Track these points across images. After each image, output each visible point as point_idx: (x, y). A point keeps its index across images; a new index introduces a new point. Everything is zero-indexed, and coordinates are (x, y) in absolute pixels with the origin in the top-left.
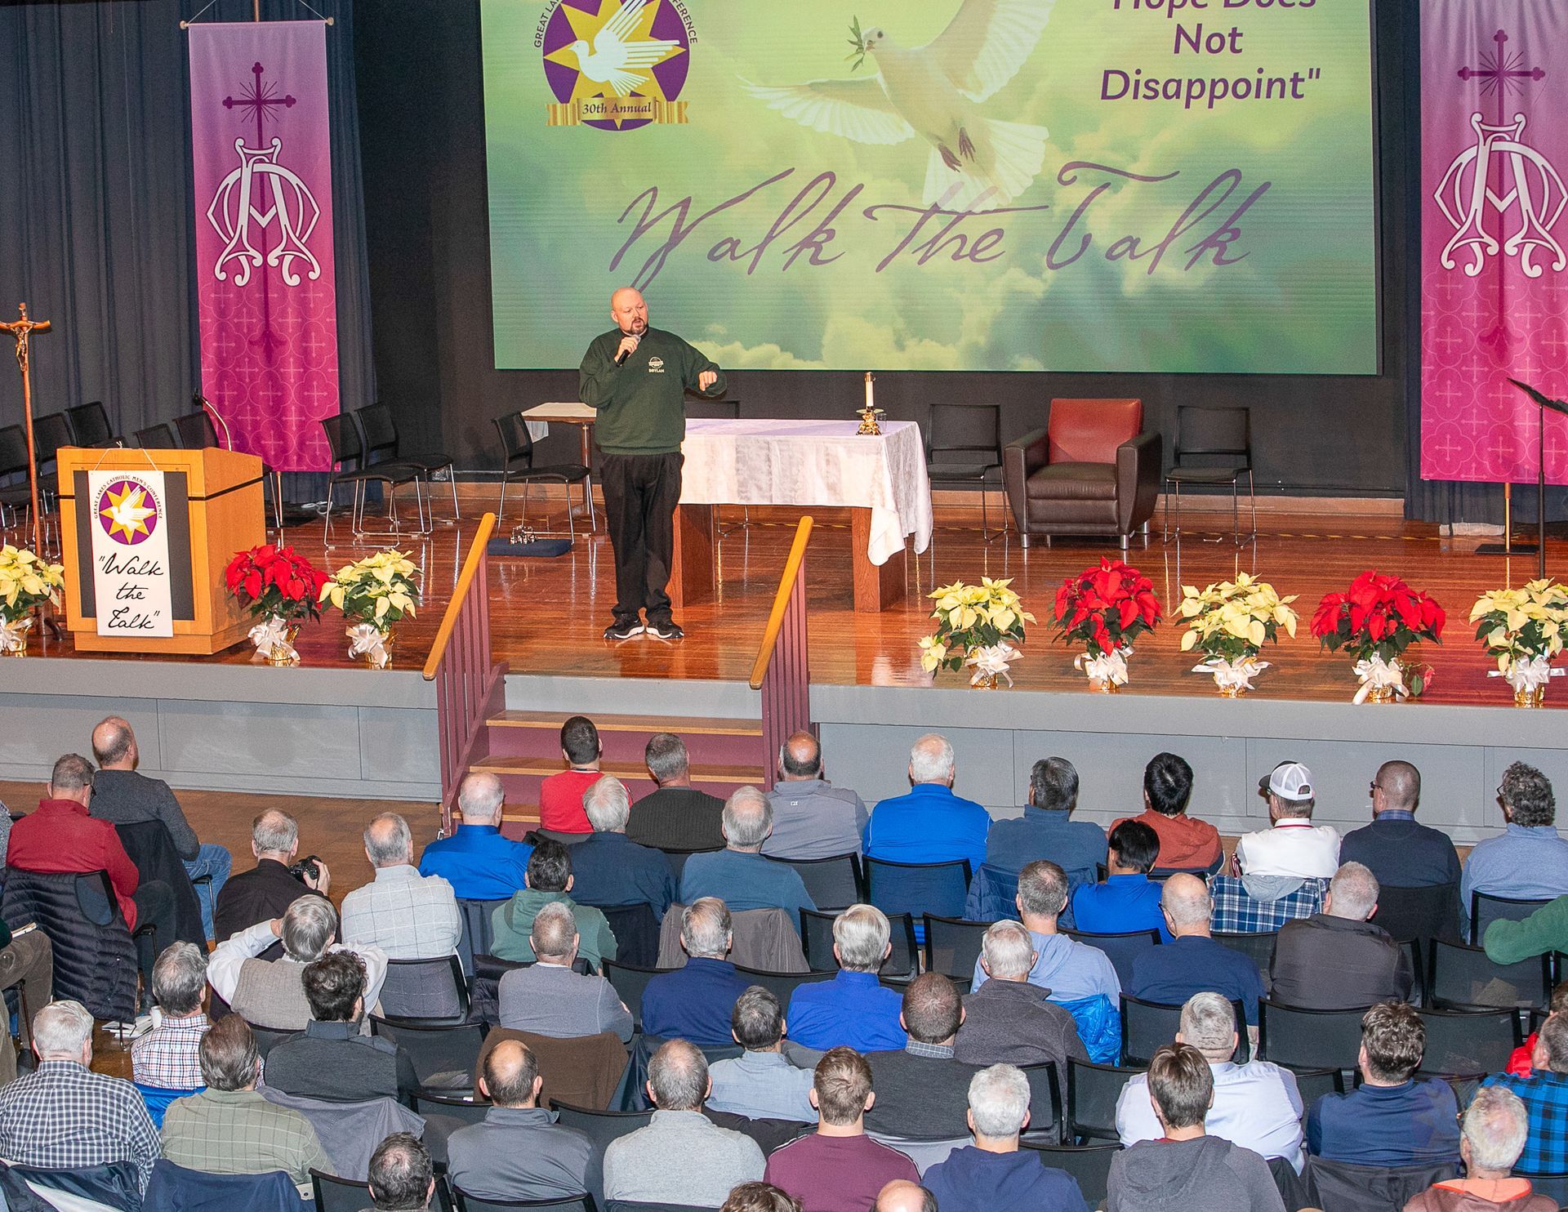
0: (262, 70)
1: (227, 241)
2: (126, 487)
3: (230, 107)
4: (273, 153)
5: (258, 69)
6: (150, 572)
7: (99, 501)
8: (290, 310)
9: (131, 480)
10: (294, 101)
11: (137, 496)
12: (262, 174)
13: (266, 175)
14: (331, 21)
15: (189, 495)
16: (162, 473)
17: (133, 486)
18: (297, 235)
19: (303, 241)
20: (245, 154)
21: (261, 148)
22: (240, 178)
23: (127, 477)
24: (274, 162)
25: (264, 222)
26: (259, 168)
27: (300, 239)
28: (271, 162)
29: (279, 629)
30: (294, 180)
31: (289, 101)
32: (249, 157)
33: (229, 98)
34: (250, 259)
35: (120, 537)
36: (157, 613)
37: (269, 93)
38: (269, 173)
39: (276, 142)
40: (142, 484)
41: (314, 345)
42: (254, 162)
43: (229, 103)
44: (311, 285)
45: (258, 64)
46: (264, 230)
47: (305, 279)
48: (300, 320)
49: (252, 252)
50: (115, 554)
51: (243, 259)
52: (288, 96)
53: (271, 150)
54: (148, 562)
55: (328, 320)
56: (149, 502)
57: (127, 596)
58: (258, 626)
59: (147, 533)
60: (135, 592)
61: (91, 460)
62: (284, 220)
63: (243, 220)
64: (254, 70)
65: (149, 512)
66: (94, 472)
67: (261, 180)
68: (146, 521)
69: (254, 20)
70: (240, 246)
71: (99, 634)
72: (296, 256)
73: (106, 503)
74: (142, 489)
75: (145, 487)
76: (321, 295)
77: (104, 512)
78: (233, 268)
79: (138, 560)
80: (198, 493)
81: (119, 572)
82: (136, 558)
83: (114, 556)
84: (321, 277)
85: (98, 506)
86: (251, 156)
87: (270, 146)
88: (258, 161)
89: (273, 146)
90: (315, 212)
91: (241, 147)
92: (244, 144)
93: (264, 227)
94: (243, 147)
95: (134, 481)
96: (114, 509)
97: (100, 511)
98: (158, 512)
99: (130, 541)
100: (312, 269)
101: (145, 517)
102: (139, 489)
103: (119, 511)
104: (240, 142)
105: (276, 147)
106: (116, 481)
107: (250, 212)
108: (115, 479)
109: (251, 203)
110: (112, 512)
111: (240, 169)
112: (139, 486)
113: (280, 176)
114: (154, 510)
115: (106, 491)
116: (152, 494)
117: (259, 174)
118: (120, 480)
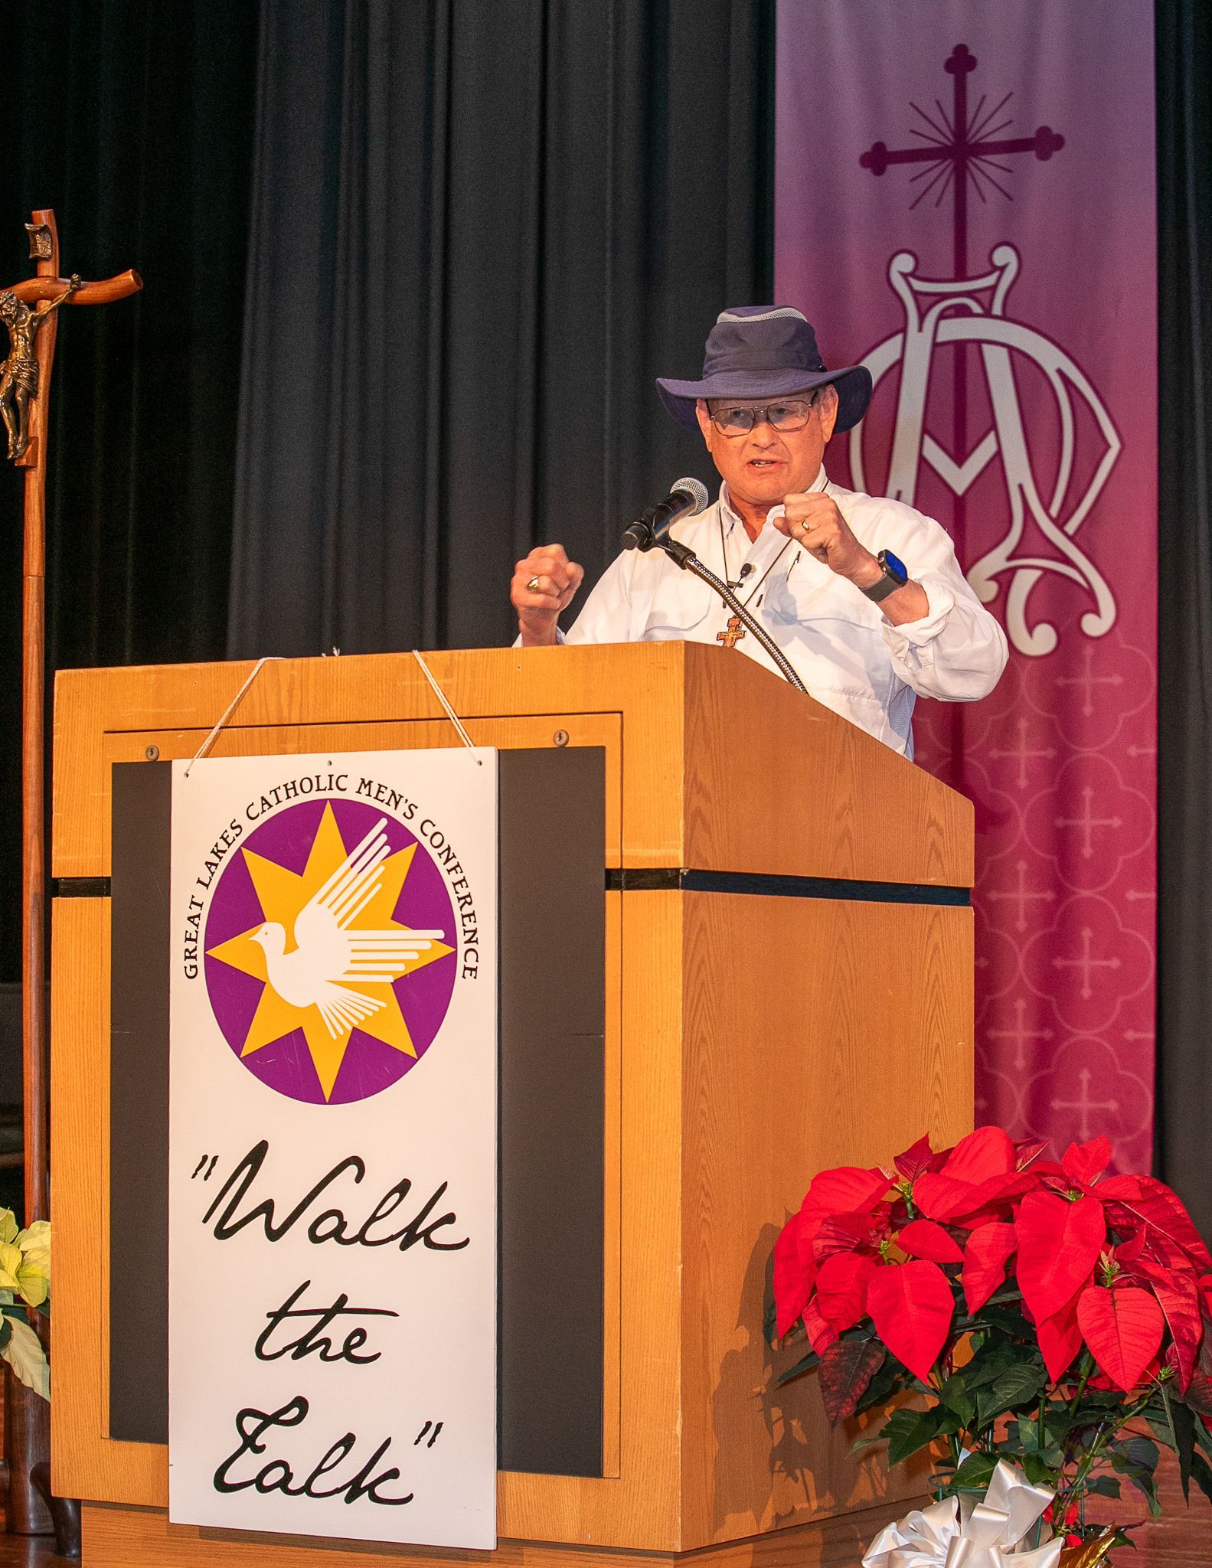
0: (971, 63)
2: (328, 826)
3: (879, 171)
4: (993, 289)
5: (961, 63)
6: (410, 1236)
7: (206, 896)
8: (1023, 724)
9: (350, 795)
10: (1058, 142)
11: (378, 870)
12: (960, 347)
13: (971, 349)
15: (612, 862)
16: (490, 758)
17: (355, 823)
19: (1071, 527)
20: (916, 294)
21: (960, 275)
22: (899, 364)
23: (335, 782)
24: (997, 310)
25: (960, 478)
26: (954, 330)
27: (1060, 522)
28: (987, 314)
29: (1014, 1539)
30: (1050, 358)
31: (1046, 143)
32: (926, 303)
33: (879, 147)
35: (286, 1067)
36: (431, 1432)
37: (991, 127)
38: (979, 342)
39: (1004, 256)
40: (397, 815)
41: (1088, 823)
42: (942, 316)
43: (878, 159)
44: (1089, 651)
45: (961, 50)
46: (960, 502)
47: (1070, 637)
48: (1050, 753)
50: (261, 1148)
52: (1044, 131)
53: (991, 281)
54: (403, 1188)
55: (1133, 751)
56: (423, 899)
57: (301, 1348)
58: (914, 1518)
59: (406, 1046)
60: (338, 1330)
61: (187, 715)
62: (1018, 471)
63: (903, 477)
64: (950, 66)
65: (420, 947)
66: (198, 766)
67: (958, 364)
68: (403, 987)
71: (175, 1517)
72: (1046, 571)
73: (235, 906)
74: (398, 837)
75: (413, 826)
76: (1117, 680)
77: (224, 952)
79: (358, 1179)
80: (654, 852)
81: (273, 1235)
82: (353, 1170)
83: (257, 1156)
84: (1117, 630)
85: (203, 922)
86: (933, 299)
87: (989, 268)
88: (951, 312)
89: (995, 268)
90: (1108, 447)
91: (905, 276)
92: (916, 267)
93: (960, 490)
94: (913, 274)
95: (362, 799)
96: (268, 935)
97: (209, 944)
98: (462, 947)
99: (327, 1089)
100: (1091, 606)
101: (401, 969)
102: (384, 838)
103: (291, 946)
104: (904, 263)
105: (1002, 269)
106: (286, 804)
107: (926, 453)
108: (282, 793)
109: (929, 426)
110: (258, 947)
111: (900, 337)
112: (383, 822)
113: (1012, 350)
114: (440, 934)
115: (239, 851)
116: (439, 862)
117: (951, 348)
118: (302, 798)
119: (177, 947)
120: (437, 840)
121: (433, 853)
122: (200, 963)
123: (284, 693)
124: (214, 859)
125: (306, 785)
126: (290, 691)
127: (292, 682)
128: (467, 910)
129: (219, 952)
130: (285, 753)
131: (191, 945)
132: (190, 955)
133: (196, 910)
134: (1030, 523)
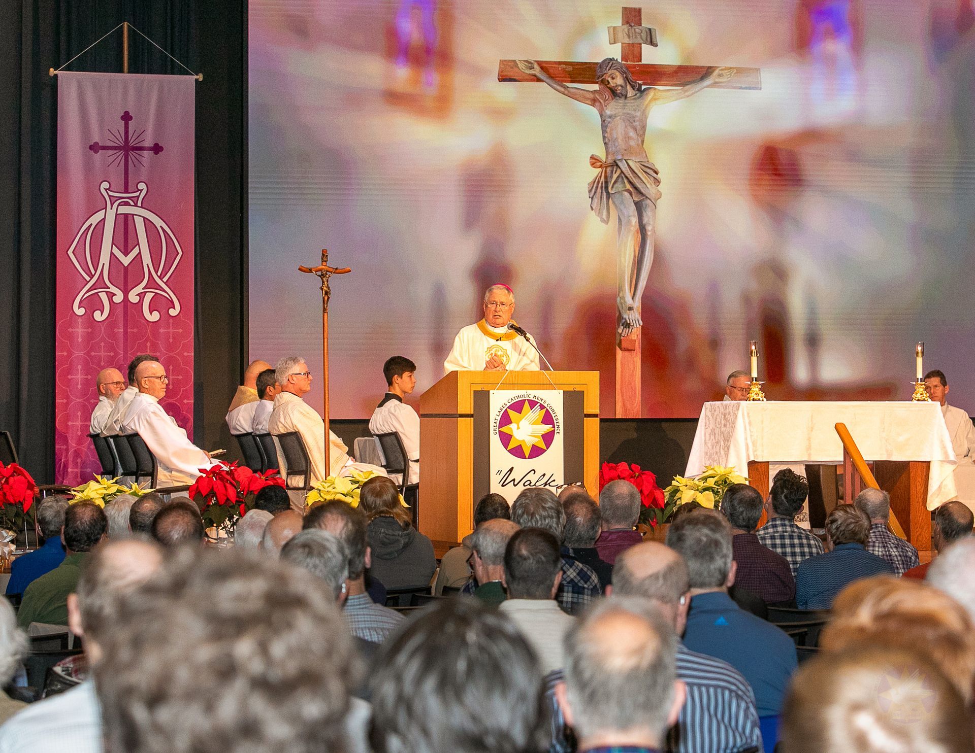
0: (130, 118)
1: (88, 278)
2: (527, 404)
3: (95, 152)
4: (138, 197)
5: (127, 117)
7: (499, 418)
9: (531, 399)
10: (161, 149)
11: (538, 414)
12: (126, 216)
13: (130, 217)
14: (200, 77)
15: (584, 413)
16: (562, 392)
17: (532, 404)
18: (159, 274)
19: (165, 279)
20: (110, 196)
21: (126, 191)
23: (528, 396)
24: (139, 204)
25: (126, 261)
26: (124, 210)
27: (161, 278)
28: (136, 205)
30: (158, 222)
31: (157, 149)
32: (113, 200)
33: (95, 144)
34: (111, 296)
35: (518, 452)
37: (137, 141)
38: (133, 215)
39: (142, 186)
40: (542, 403)
42: (119, 205)
43: (95, 148)
44: (170, 320)
45: (127, 113)
46: (126, 269)
49: (113, 289)
50: (513, 468)
51: (103, 296)
52: (156, 144)
53: (137, 194)
54: (544, 475)
56: (548, 419)
59: (544, 448)
61: (491, 381)
62: (147, 260)
63: (105, 259)
64: (123, 118)
65: (547, 428)
66: (495, 391)
67: (125, 222)
68: (544, 436)
69: (121, 71)
70: (100, 284)
72: (156, 293)
73: (505, 420)
74: (542, 407)
75: (545, 405)
76: (181, 330)
77: (504, 429)
78: (93, 304)
79: (534, 474)
80: (593, 411)
81: (515, 485)
82: (533, 472)
83: (511, 470)
84: (181, 314)
85: (498, 423)
86: (117, 198)
87: (136, 190)
88: (123, 203)
89: (138, 190)
90: (178, 253)
91: (106, 190)
92: (109, 188)
93: (126, 266)
94: (108, 189)
95: (534, 399)
96: (513, 426)
97: (499, 428)
98: (556, 429)
99: (527, 456)
100: (172, 306)
101: (543, 433)
102: (539, 407)
103: (518, 428)
104: (105, 185)
105: (141, 190)
106: (517, 400)
107: (113, 251)
108: (516, 398)
109: (114, 242)
110: (511, 429)
111: (104, 210)
112: (539, 404)
113: (144, 218)
114: (552, 426)
115: (506, 409)
116: (551, 412)
117: (123, 215)
118: (520, 399)
119: (492, 428)
120: (551, 408)
121: (550, 410)
122: (497, 431)
123: (514, 378)
124: (500, 410)
125: (521, 396)
126: (515, 377)
127: (515, 375)
128: (557, 421)
129: (502, 429)
130: (514, 389)
131: (495, 428)
132: (495, 430)
133: (496, 421)
134: (151, 278)
